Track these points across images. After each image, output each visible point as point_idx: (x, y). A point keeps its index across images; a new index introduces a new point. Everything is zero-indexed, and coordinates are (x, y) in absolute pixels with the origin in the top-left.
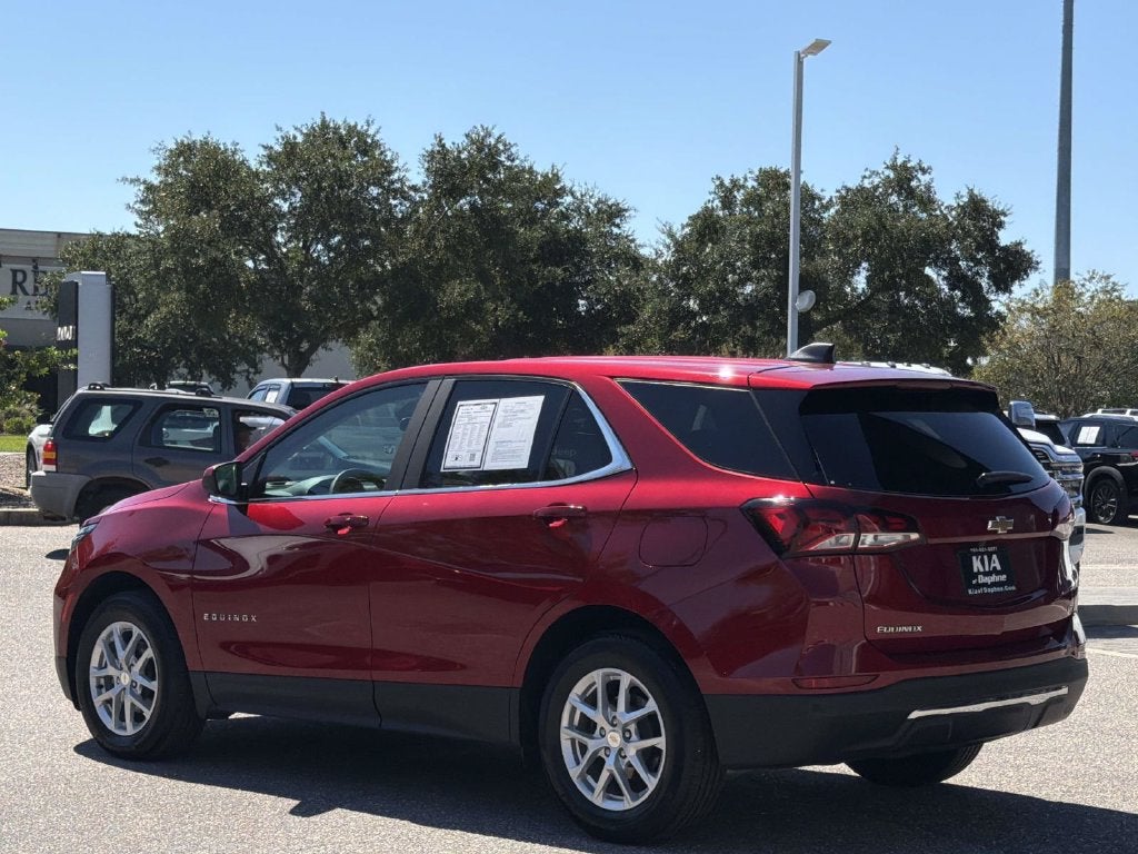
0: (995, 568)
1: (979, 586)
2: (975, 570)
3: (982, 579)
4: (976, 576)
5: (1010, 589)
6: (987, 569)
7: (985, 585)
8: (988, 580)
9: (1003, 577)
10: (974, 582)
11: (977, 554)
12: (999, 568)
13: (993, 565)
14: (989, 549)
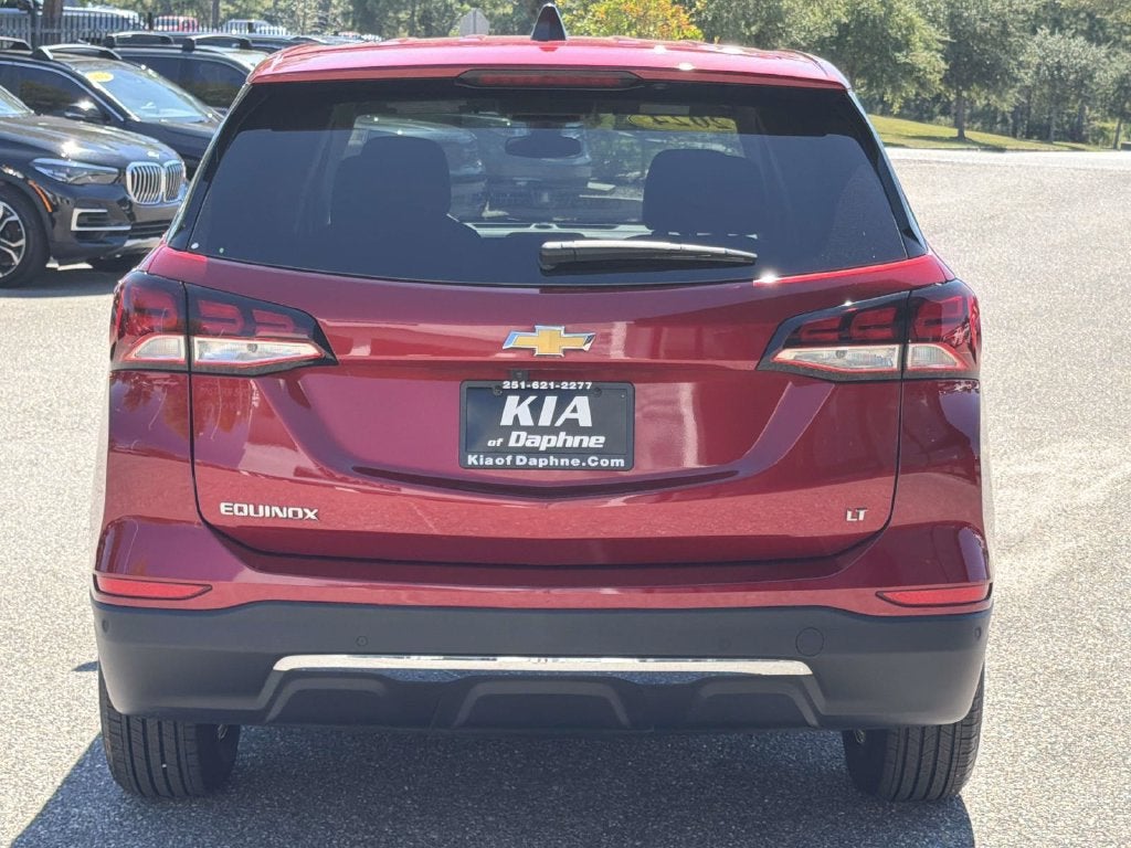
0: (573, 421)
1: (507, 450)
2: (504, 422)
3: (518, 439)
4: (502, 432)
5: (604, 464)
6: (545, 422)
8: (541, 442)
9: (595, 441)
10: (494, 443)
11: (525, 392)
12: (586, 423)
13: (567, 415)
14: (565, 386)
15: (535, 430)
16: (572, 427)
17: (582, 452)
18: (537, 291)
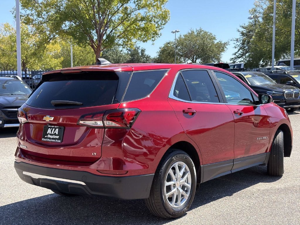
0: (55, 133)
1: (47, 138)
2: (48, 133)
3: (49, 136)
4: (47, 135)
5: (58, 141)
6: (52, 133)
7: (50, 138)
8: (51, 137)
9: (57, 137)
10: (46, 136)
11: (51, 128)
12: (57, 134)
13: (55, 132)
14: (55, 127)
15: (51, 135)
16: (55, 134)
17: (55, 139)
18: (54, 109)
